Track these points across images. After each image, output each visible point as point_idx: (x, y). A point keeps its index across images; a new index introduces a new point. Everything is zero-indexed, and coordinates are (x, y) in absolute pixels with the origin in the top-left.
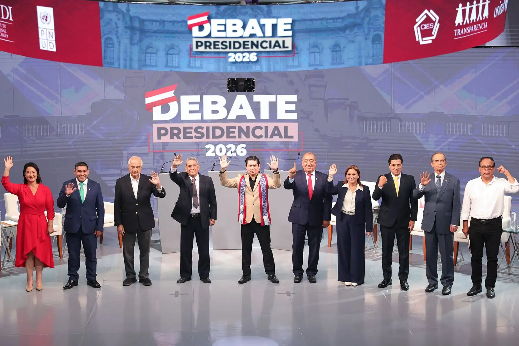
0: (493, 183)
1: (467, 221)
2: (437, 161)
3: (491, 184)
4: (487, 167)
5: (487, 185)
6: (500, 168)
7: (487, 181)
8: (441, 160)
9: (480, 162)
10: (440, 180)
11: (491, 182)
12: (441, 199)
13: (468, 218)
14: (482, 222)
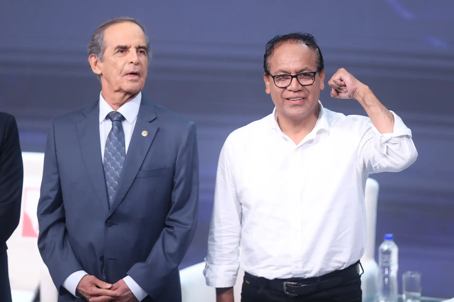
0: (323, 136)
1: (230, 289)
2: (123, 49)
3: (311, 142)
4: (296, 76)
5: (300, 144)
6: (336, 77)
7: (297, 132)
8: (138, 48)
9: (266, 56)
10: (120, 129)
11: (312, 135)
12: (125, 209)
13: (234, 280)
14: (285, 288)
